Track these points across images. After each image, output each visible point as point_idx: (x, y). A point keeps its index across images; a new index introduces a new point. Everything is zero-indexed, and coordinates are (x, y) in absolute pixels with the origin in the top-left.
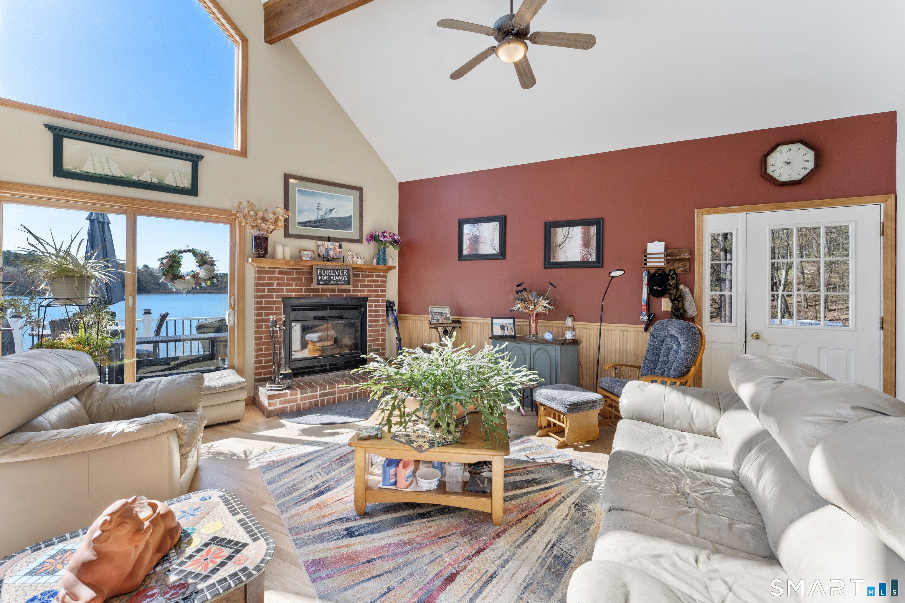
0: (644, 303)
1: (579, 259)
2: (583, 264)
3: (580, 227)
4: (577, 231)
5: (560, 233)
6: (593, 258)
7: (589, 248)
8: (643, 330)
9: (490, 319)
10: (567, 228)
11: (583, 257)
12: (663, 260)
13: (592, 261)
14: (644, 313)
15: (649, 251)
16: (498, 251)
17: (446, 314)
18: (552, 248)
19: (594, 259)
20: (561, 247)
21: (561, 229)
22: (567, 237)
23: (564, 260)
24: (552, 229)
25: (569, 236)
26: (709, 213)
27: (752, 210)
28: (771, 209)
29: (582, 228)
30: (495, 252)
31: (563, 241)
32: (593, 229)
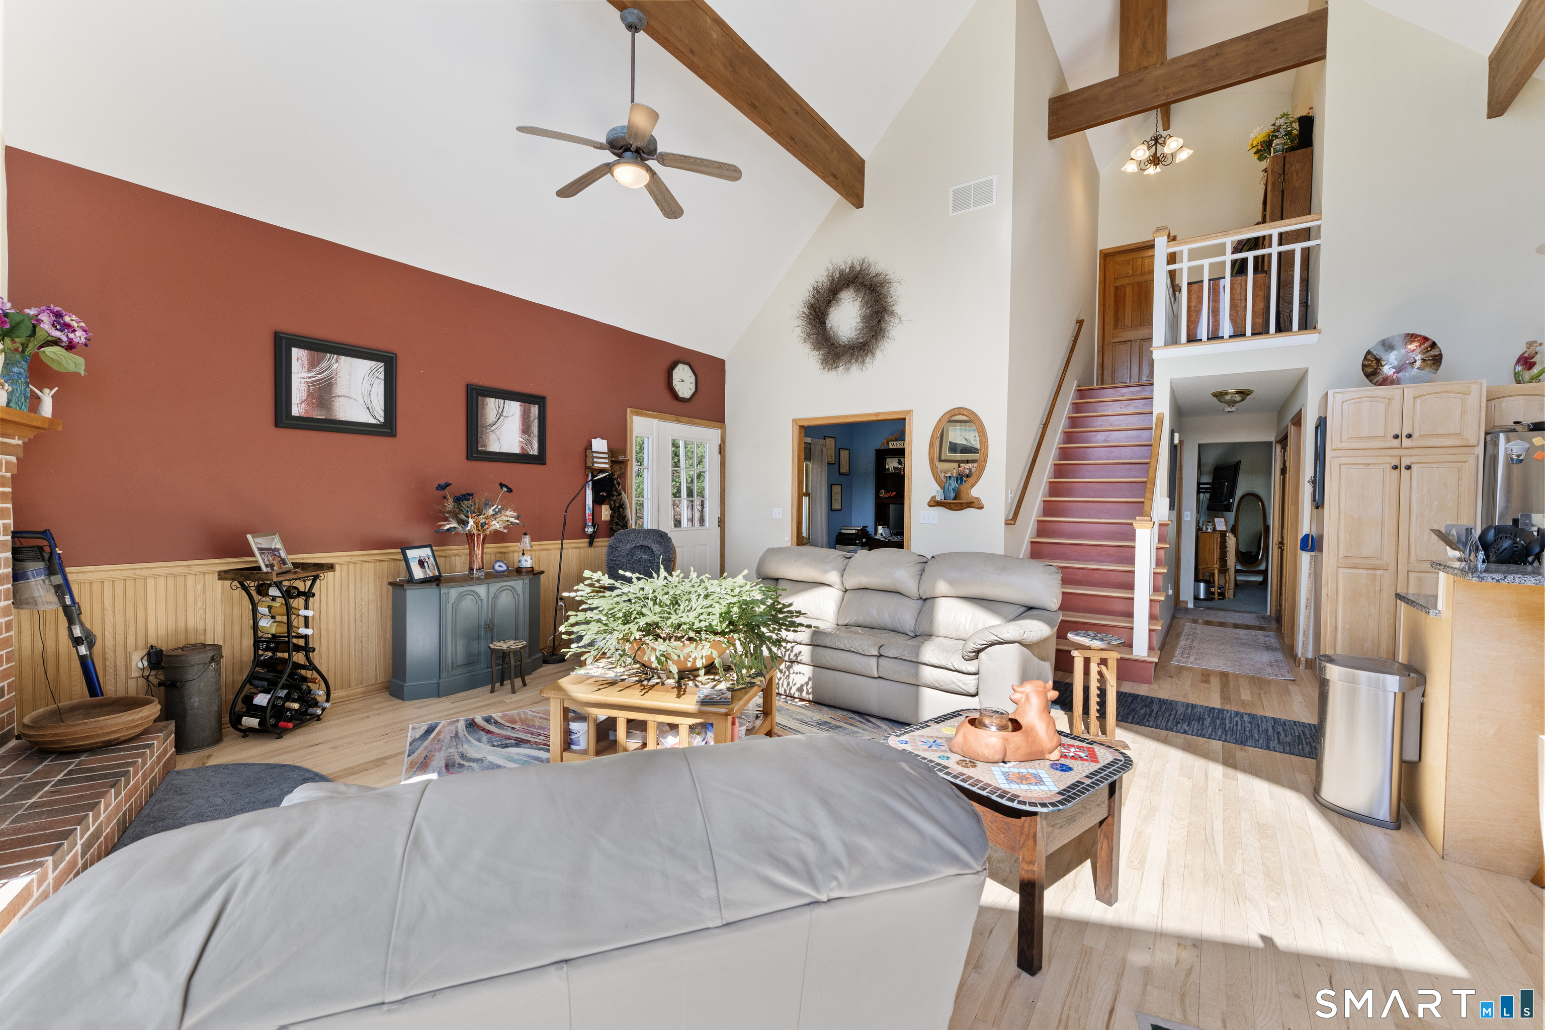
0: (588, 512)
1: (516, 450)
2: (522, 458)
3: (519, 403)
4: (514, 408)
5: (492, 405)
6: (534, 450)
7: (529, 436)
8: (587, 544)
9: (399, 550)
10: (502, 401)
11: (522, 448)
12: (607, 461)
13: (533, 455)
14: (590, 524)
15: (594, 449)
16: (382, 420)
17: (277, 550)
18: (479, 429)
19: (536, 453)
20: (493, 428)
21: (492, 400)
22: (501, 415)
23: (498, 450)
24: (480, 398)
25: (504, 414)
26: (638, 414)
27: (663, 419)
28: (674, 421)
29: (521, 406)
30: (374, 421)
31: (495, 420)
32: (535, 410)
